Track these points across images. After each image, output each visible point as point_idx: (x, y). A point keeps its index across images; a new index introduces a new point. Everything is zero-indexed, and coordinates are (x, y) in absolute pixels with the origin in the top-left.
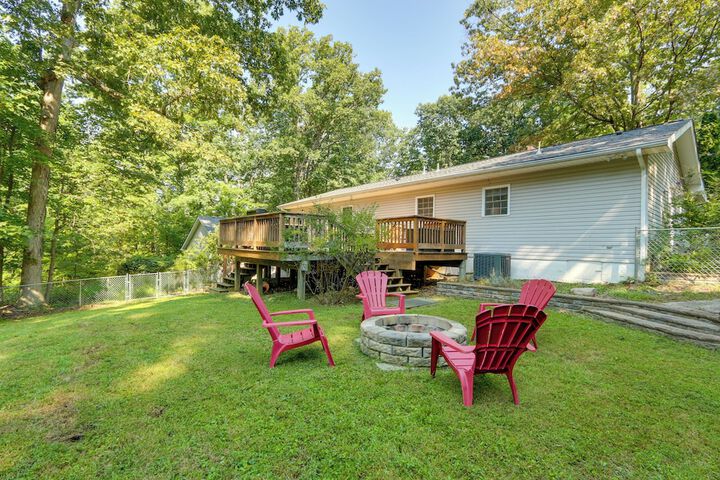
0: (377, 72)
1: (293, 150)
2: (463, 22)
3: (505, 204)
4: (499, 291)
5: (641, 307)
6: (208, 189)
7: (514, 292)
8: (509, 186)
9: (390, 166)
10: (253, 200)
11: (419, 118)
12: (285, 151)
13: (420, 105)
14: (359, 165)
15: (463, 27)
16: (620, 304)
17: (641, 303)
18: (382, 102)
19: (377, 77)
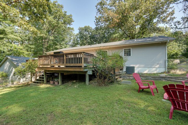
0: (71, 16)
1: (44, 35)
2: (96, 6)
3: (130, 53)
4: (142, 76)
5: (183, 78)
6: (7, 46)
7: (147, 77)
8: (131, 48)
9: (70, 43)
10: (27, 51)
11: (79, 31)
12: (42, 35)
13: (80, 27)
14: (63, 42)
15: (96, 7)
16: (177, 78)
17: (183, 77)
18: (72, 24)
19: (71, 17)
